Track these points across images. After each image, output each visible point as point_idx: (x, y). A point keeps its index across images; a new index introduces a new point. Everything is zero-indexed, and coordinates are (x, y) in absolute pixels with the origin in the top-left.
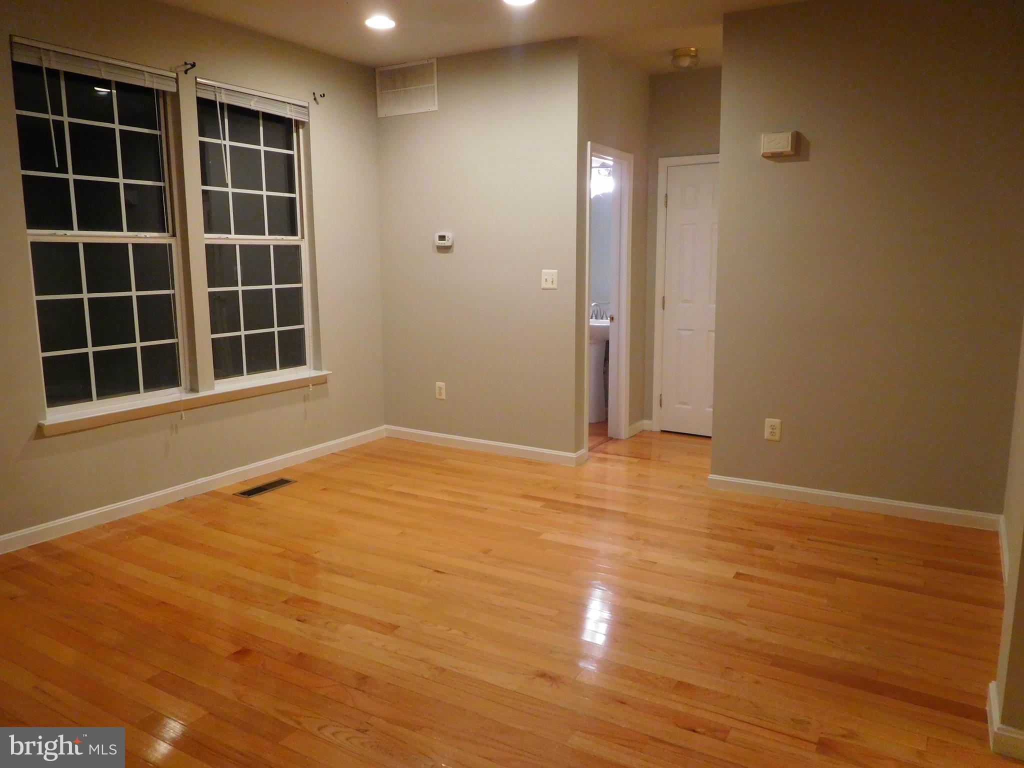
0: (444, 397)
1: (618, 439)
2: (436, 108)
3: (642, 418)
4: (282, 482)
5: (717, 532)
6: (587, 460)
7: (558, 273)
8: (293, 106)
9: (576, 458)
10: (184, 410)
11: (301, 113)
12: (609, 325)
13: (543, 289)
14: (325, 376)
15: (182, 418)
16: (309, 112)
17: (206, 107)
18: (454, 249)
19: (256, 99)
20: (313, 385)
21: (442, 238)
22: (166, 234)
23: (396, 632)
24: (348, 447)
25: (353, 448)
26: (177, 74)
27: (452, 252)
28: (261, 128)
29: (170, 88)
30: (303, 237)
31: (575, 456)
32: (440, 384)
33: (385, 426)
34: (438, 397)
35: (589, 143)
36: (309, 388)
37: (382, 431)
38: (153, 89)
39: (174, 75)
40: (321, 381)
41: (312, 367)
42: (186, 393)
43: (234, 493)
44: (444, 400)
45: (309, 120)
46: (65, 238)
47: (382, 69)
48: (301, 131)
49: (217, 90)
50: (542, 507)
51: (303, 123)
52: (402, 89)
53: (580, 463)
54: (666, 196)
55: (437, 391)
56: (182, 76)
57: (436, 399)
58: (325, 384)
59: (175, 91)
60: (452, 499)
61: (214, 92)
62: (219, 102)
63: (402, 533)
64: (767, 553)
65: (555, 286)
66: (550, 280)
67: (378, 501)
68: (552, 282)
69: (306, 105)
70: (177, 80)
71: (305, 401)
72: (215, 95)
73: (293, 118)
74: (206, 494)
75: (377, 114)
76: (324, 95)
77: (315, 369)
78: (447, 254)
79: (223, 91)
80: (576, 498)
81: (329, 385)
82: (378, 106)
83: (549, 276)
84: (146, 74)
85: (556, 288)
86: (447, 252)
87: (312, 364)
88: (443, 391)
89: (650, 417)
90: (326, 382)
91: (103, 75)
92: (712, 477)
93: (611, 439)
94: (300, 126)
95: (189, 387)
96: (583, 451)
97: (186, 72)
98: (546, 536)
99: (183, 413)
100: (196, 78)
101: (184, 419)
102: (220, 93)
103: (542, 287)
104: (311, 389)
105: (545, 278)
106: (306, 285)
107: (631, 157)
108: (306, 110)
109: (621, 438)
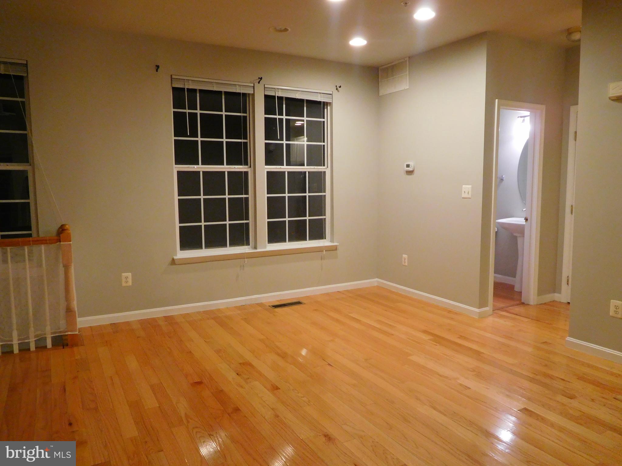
0: (406, 264)
1: (528, 304)
2: (408, 87)
3: (554, 291)
4: (299, 303)
5: (538, 377)
6: (490, 315)
7: (472, 188)
8: (322, 94)
9: (479, 312)
10: (246, 258)
11: (327, 98)
12: (525, 224)
13: (463, 198)
14: (336, 246)
15: (245, 262)
16: (332, 97)
17: (269, 99)
18: (415, 172)
19: (299, 92)
20: (325, 251)
21: (408, 166)
22: (246, 166)
23: (276, 391)
24: (349, 289)
25: (352, 290)
26: (254, 84)
27: (414, 174)
28: (305, 108)
29: (249, 91)
30: (327, 167)
31: (478, 311)
32: (405, 256)
33: (376, 279)
34: (403, 264)
35: (497, 100)
36: (324, 252)
37: (375, 282)
38: (241, 93)
39: (252, 85)
40: (334, 249)
41: (329, 241)
42: (252, 249)
43: (269, 305)
44: (406, 266)
45: (332, 101)
46: (193, 169)
47: (382, 67)
48: (329, 107)
49: (277, 90)
50: (428, 340)
51: (330, 103)
52: (392, 78)
53: (482, 316)
54: (576, 133)
55: (403, 260)
56: (257, 85)
57: (403, 265)
58: (335, 251)
59: (253, 93)
60: (378, 326)
61: (275, 91)
62: (277, 96)
63: (332, 340)
64: (565, 400)
65: (470, 196)
66: (467, 192)
67: (337, 321)
68: (468, 193)
69: (331, 93)
70: (254, 87)
71: (322, 259)
72: (275, 93)
73: (322, 101)
74: (257, 304)
75: (379, 94)
76: (340, 86)
77: (331, 242)
78: (410, 176)
79: (280, 90)
80: (459, 338)
81: (338, 251)
82: (380, 88)
83: (467, 188)
84: (237, 86)
85: (471, 197)
86: (411, 175)
87: (329, 239)
88: (406, 261)
89: (560, 292)
90: (336, 249)
91: (215, 89)
92: (569, 339)
93: (523, 304)
94: (328, 105)
95: (254, 246)
96: (488, 309)
97: (259, 83)
98: (414, 358)
99: (246, 259)
100: (264, 85)
101: (246, 262)
102: (279, 91)
103: (462, 197)
104: (324, 253)
105: (465, 190)
106: (328, 194)
107: (543, 107)
108: (331, 95)
109: (531, 304)
